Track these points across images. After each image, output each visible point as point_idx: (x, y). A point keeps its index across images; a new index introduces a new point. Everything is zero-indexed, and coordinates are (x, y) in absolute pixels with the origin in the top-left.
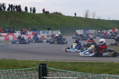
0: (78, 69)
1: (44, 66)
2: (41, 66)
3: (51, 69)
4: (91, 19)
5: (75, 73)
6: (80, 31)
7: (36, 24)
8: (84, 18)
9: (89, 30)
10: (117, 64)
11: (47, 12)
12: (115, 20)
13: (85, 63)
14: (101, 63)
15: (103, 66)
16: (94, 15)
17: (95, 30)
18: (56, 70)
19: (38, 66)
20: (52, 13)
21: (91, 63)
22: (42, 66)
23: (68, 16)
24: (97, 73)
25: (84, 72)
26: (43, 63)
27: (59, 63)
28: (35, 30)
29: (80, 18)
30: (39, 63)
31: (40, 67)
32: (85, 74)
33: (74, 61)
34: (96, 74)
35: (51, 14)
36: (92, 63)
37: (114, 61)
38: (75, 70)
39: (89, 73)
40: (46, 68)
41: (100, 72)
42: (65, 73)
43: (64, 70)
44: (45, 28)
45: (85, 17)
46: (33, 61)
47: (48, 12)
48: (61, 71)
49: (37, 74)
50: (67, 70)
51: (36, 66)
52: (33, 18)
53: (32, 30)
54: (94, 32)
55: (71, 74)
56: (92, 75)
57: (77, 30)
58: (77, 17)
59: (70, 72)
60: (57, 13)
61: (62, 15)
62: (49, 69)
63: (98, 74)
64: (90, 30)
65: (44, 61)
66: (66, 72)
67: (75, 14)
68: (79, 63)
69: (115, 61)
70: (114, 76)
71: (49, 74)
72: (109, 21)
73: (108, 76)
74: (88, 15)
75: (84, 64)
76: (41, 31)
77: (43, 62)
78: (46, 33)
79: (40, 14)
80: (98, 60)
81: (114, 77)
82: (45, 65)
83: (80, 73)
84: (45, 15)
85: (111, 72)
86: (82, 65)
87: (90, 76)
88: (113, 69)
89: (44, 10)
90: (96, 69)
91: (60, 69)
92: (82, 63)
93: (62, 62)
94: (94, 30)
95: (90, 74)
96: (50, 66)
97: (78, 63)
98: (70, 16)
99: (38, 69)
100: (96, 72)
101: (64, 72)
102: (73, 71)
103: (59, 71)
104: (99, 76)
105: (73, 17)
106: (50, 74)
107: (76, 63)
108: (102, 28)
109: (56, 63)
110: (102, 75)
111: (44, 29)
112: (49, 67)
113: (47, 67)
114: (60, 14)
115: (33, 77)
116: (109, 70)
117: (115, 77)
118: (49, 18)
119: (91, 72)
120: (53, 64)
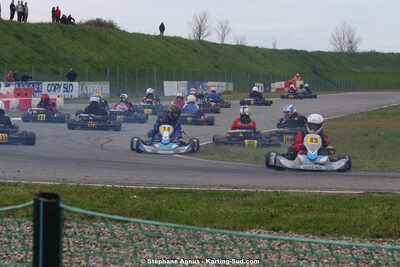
0: (167, 214)
1: (53, 200)
2: (42, 200)
3: (75, 212)
4: (215, 44)
5: (157, 226)
6: (175, 83)
7: (27, 59)
8: (190, 41)
9: (207, 81)
10: (297, 198)
11: (68, 20)
12: (296, 51)
13: (190, 192)
14: (245, 195)
15: (250, 204)
16: (225, 30)
17: (228, 81)
18: (92, 217)
19: (32, 202)
20: (84, 21)
21: (211, 194)
22: (44, 202)
23: (138, 34)
24: (230, 226)
25: (188, 223)
26: (49, 191)
27: (103, 191)
28: (25, 78)
29: (177, 41)
30: (37, 191)
31: (37, 203)
32: (189, 229)
33: (154, 185)
34: (227, 229)
35: (80, 25)
36: (216, 193)
37: (288, 188)
38: (158, 215)
39: (205, 226)
40: (60, 210)
41: (239, 225)
42: (123, 226)
43: (120, 215)
44: (58, 73)
45: (193, 38)
46: (16, 185)
47: (70, 18)
48: (111, 220)
49: (27, 227)
50: (131, 216)
51: (24, 202)
52: (19, 37)
53: (16, 80)
54: (224, 89)
55: (141, 229)
56: (213, 234)
57: (165, 82)
58: (168, 39)
59: (139, 223)
60: (99, 23)
61: (118, 30)
62: (68, 211)
63: (234, 229)
64: (209, 83)
65: (54, 186)
66: (126, 222)
67: (162, 28)
68: (170, 192)
69: (292, 188)
70: (288, 238)
71: (69, 228)
72: (275, 51)
73: (266, 236)
74: (205, 33)
75: (188, 196)
76: (45, 84)
77: (51, 187)
78: (62, 89)
79: (41, 24)
80: (236, 184)
81: (286, 241)
82: (55, 196)
83: (174, 225)
84: (61, 27)
85: (276, 223)
86: (181, 201)
87: (207, 238)
88: (285, 216)
89: (56, 13)
90: (228, 214)
91: (106, 213)
92: (181, 192)
93: (113, 188)
94: (224, 84)
95: (208, 229)
96: (73, 200)
97: (166, 191)
98: (144, 35)
99: (31, 210)
100: (226, 225)
101: (118, 221)
102: (149, 219)
103: (103, 218)
104: (237, 236)
105: (155, 37)
106: (72, 230)
107: (160, 192)
108: (252, 75)
109: (93, 191)
110: (248, 233)
111: (54, 75)
112: (71, 205)
113: (62, 205)
114: (110, 26)
115: (16, 237)
116: (272, 216)
117: (291, 242)
118: (73, 38)
119: (210, 222)
120: (83, 193)
